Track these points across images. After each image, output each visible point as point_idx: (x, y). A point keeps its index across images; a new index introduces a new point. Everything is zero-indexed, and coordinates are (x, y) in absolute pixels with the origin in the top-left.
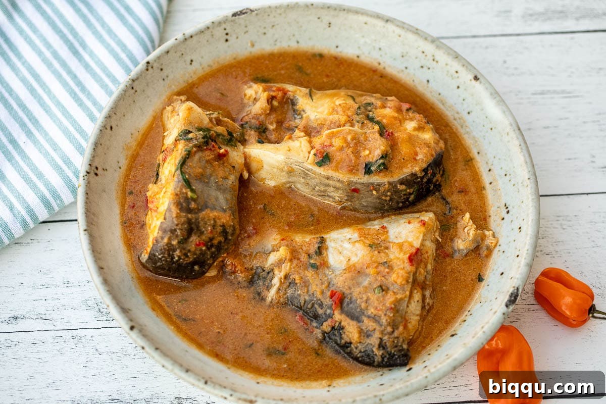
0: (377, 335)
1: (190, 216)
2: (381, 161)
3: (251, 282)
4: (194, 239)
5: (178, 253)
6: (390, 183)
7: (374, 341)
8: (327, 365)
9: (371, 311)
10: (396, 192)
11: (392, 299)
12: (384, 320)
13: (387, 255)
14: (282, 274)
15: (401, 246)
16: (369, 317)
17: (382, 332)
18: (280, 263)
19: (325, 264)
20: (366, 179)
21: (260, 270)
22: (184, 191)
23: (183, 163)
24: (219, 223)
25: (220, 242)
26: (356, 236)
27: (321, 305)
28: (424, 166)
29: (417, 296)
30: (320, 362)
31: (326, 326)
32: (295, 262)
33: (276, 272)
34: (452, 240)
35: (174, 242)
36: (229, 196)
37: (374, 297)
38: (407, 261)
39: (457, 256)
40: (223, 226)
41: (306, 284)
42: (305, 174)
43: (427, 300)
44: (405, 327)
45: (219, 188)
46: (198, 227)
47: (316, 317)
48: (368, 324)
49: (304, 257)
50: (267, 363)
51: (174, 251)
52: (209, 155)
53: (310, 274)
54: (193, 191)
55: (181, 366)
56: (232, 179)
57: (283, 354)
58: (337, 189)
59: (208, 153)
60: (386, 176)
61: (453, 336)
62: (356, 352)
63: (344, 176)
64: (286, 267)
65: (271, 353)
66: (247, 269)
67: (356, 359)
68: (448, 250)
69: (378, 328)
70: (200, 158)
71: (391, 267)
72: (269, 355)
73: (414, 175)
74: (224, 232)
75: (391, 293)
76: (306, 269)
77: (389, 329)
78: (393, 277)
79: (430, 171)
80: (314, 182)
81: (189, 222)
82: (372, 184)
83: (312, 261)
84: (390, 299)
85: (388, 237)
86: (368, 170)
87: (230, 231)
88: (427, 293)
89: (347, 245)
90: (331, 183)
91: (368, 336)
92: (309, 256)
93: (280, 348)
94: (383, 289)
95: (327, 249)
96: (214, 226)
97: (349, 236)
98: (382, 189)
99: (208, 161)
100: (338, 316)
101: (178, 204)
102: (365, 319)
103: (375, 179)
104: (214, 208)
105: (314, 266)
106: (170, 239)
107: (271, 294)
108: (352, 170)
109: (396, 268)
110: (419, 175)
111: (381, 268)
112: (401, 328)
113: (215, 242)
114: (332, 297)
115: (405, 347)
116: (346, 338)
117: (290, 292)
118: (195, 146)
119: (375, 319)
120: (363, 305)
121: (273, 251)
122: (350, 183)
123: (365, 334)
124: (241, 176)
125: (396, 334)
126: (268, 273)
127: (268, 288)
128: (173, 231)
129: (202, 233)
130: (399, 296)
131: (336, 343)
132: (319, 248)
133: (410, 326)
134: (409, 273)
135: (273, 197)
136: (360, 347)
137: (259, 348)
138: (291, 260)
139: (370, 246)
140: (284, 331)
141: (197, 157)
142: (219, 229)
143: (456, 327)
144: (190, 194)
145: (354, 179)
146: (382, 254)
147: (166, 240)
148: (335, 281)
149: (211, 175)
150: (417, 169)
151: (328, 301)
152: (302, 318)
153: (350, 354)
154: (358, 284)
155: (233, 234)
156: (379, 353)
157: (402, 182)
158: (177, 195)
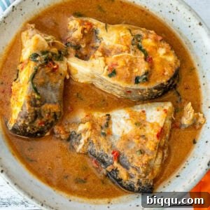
0: (137, 178)
1: (36, 109)
2: (145, 76)
3: (69, 140)
4: (38, 121)
5: (29, 128)
6: (149, 89)
7: (135, 180)
8: (109, 189)
9: (134, 164)
10: (152, 92)
11: (146, 159)
12: (141, 170)
13: (145, 131)
14: (86, 138)
15: (152, 125)
16: (133, 167)
17: (140, 176)
18: (85, 131)
19: (110, 133)
20: (135, 86)
21: (73, 133)
22: (33, 94)
23: (33, 77)
24: (52, 111)
25: (52, 122)
26: (128, 116)
27: (107, 157)
28: (168, 79)
29: (160, 156)
30: (104, 187)
31: (109, 169)
32: (93, 131)
33: (83, 135)
34: (181, 118)
35: (27, 123)
36: (58, 93)
37: (137, 156)
38: (155, 136)
39: (183, 128)
40: (55, 113)
41: (99, 145)
42: (101, 80)
43: (165, 156)
44: (153, 174)
45: (53, 89)
46: (40, 114)
47: (103, 162)
48: (132, 171)
49: (98, 128)
50: (76, 187)
51: (27, 127)
52: (48, 70)
53: (101, 139)
54: (38, 94)
55: (29, 194)
56: (61, 82)
57: (84, 182)
58: (119, 90)
59: (47, 68)
60: (147, 84)
61: (177, 176)
62: (125, 185)
63: (123, 84)
64: (88, 134)
65: (78, 181)
66: (66, 133)
67: (124, 188)
68: (178, 124)
69: (137, 174)
70: (43, 72)
71: (146, 139)
72: (77, 183)
73: (162, 84)
74: (55, 116)
75: (145, 155)
76: (99, 135)
77: (143, 175)
78: (148, 145)
79: (171, 81)
80: (106, 84)
81: (36, 112)
82: (139, 89)
83: (103, 131)
84: (145, 159)
85: (146, 118)
86: (137, 81)
87: (58, 115)
88: (165, 151)
89: (123, 121)
90: (116, 87)
91: (132, 177)
92: (102, 128)
93: (83, 178)
94: (142, 152)
95: (111, 123)
96: (49, 114)
97: (124, 115)
98: (144, 92)
99: (47, 74)
100: (116, 164)
101: (30, 103)
102: (131, 168)
103: (141, 86)
104: (50, 103)
105: (104, 134)
106: (24, 121)
107: (79, 148)
108: (128, 80)
109: (149, 140)
110: (165, 84)
111: (141, 139)
112: (150, 174)
113: (50, 122)
114: (113, 153)
115: (152, 184)
116: (119, 176)
117: (90, 148)
118: (40, 65)
119: (136, 169)
120: (130, 160)
121: (82, 123)
122: (126, 88)
123: (130, 176)
124: (65, 79)
125: (147, 177)
126: (78, 135)
127: (78, 144)
128: (26, 118)
129: (43, 117)
130: (150, 158)
131: (113, 177)
132: (107, 123)
133: (155, 172)
134: (156, 143)
135: (82, 89)
136: (127, 182)
137: (71, 178)
138: (91, 130)
139: (136, 124)
140: (86, 169)
141: (41, 72)
142: (52, 114)
143: (180, 171)
144: (36, 96)
145: (129, 86)
146: (142, 130)
147: (22, 122)
148: (115, 144)
149: (48, 82)
150: (164, 81)
151: (110, 155)
152: (96, 162)
153: (121, 185)
154: (128, 147)
155: (59, 117)
156: (137, 187)
157: (155, 88)
158: (29, 97)
